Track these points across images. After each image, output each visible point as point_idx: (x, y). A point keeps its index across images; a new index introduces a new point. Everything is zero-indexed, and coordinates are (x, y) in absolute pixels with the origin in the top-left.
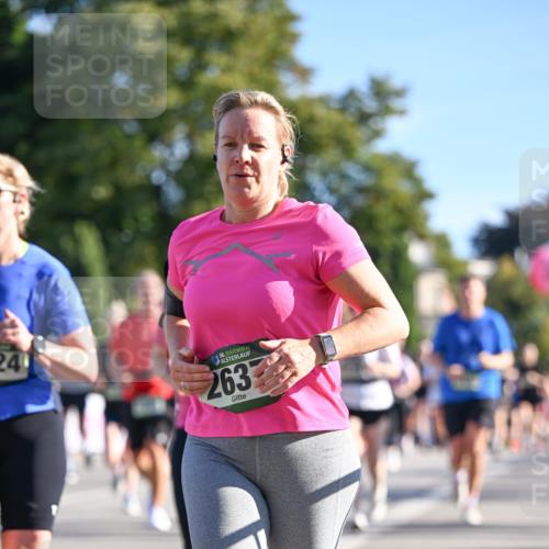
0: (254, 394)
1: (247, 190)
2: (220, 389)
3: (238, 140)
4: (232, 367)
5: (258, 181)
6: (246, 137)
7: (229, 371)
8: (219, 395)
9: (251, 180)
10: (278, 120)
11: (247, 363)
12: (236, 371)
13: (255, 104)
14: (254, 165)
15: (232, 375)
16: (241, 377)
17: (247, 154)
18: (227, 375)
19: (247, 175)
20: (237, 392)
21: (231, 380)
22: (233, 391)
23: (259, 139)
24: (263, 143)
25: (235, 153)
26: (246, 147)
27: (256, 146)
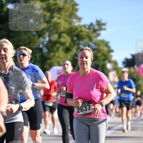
0: (88, 112)
1: (85, 66)
2: (80, 111)
3: (83, 56)
4: (83, 106)
5: (87, 65)
6: (85, 56)
7: (82, 107)
8: (80, 112)
9: (85, 65)
10: (91, 53)
11: (86, 106)
12: (84, 107)
13: (86, 49)
14: (86, 62)
15: (83, 108)
16: (85, 108)
17: (85, 59)
18: (82, 108)
19: (85, 64)
20: (84, 111)
21: (83, 109)
22: (83, 111)
23: (87, 56)
24: (88, 57)
25: (82, 59)
26: (85, 58)
27: (87, 58)
